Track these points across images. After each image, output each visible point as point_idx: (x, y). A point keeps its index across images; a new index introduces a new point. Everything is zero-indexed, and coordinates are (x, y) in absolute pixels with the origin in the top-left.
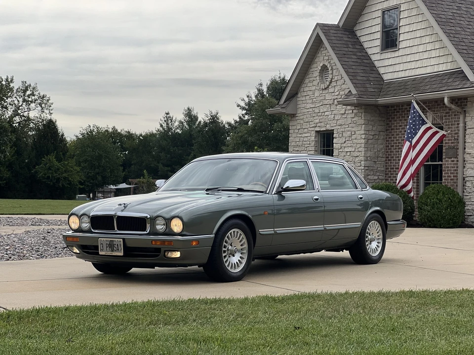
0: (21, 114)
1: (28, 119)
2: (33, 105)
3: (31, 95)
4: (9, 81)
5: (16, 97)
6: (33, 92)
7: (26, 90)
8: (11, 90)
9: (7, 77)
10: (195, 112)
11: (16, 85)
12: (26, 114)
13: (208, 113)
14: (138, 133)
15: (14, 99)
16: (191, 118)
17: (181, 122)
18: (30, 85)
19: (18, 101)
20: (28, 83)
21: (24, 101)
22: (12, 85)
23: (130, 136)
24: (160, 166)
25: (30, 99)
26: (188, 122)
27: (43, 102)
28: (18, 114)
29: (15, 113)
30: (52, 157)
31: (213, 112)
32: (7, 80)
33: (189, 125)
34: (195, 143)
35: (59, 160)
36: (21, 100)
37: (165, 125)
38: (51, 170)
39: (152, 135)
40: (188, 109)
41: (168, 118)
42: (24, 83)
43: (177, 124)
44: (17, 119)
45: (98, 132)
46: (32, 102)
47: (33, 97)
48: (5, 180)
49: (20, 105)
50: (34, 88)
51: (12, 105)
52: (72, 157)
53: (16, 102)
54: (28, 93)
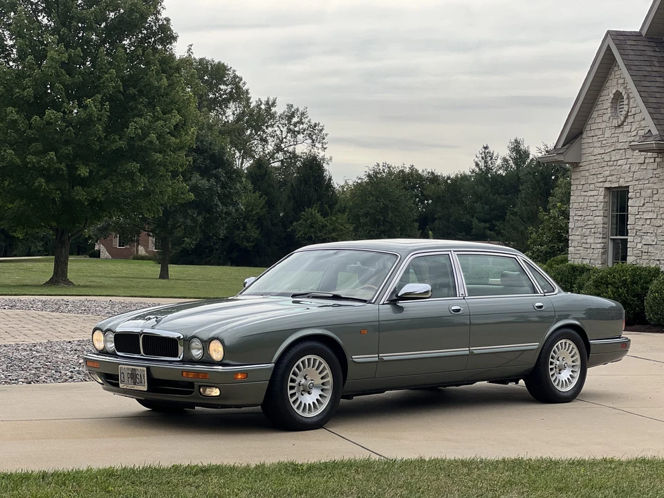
0: (285, 149)
1: (294, 156)
2: (300, 137)
3: (298, 122)
4: (270, 105)
5: (278, 126)
6: (301, 119)
7: (293, 116)
8: (273, 116)
9: (268, 98)
10: (526, 146)
11: (279, 110)
12: (291, 149)
13: (543, 147)
14: (445, 174)
15: (276, 129)
16: (520, 154)
17: (505, 160)
18: (298, 110)
19: (282, 131)
20: (295, 107)
21: (289, 130)
22: (273, 110)
23: (434, 179)
24: (475, 221)
25: (297, 129)
26: (516, 161)
27: (315, 133)
28: (282, 150)
29: (278, 148)
30: (314, 211)
31: (549, 146)
32: (267, 103)
33: (516, 163)
34: (523, 190)
35: (324, 215)
36: (285, 130)
37: (482, 164)
38: (313, 227)
39: (464, 178)
40: (516, 141)
41: (487, 154)
42: (290, 106)
43: (499, 162)
44: (280, 156)
45: (390, 173)
46: (299, 132)
47: (301, 126)
48: (253, 242)
49: (284, 136)
50: (303, 114)
51: (274, 137)
52: (343, 211)
53: (278, 132)
54: (295, 120)
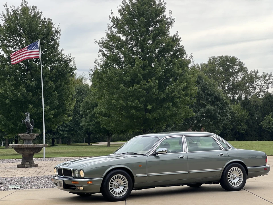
0: (264, 91)
2: (270, 85)
3: (268, 79)
4: (256, 72)
5: (260, 81)
6: (270, 78)
7: (266, 77)
8: (257, 77)
9: (255, 70)
11: (260, 74)
12: (266, 91)
15: (259, 82)
18: (268, 74)
19: (262, 83)
20: (266, 73)
21: (265, 83)
22: (257, 75)
25: (268, 82)
28: (262, 91)
29: (261, 91)
32: (255, 72)
36: (263, 82)
42: (264, 73)
44: (262, 93)
46: (269, 83)
47: (270, 81)
49: (263, 85)
50: (270, 75)
51: (259, 86)
53: (260, 84)
54: (267, 78)
